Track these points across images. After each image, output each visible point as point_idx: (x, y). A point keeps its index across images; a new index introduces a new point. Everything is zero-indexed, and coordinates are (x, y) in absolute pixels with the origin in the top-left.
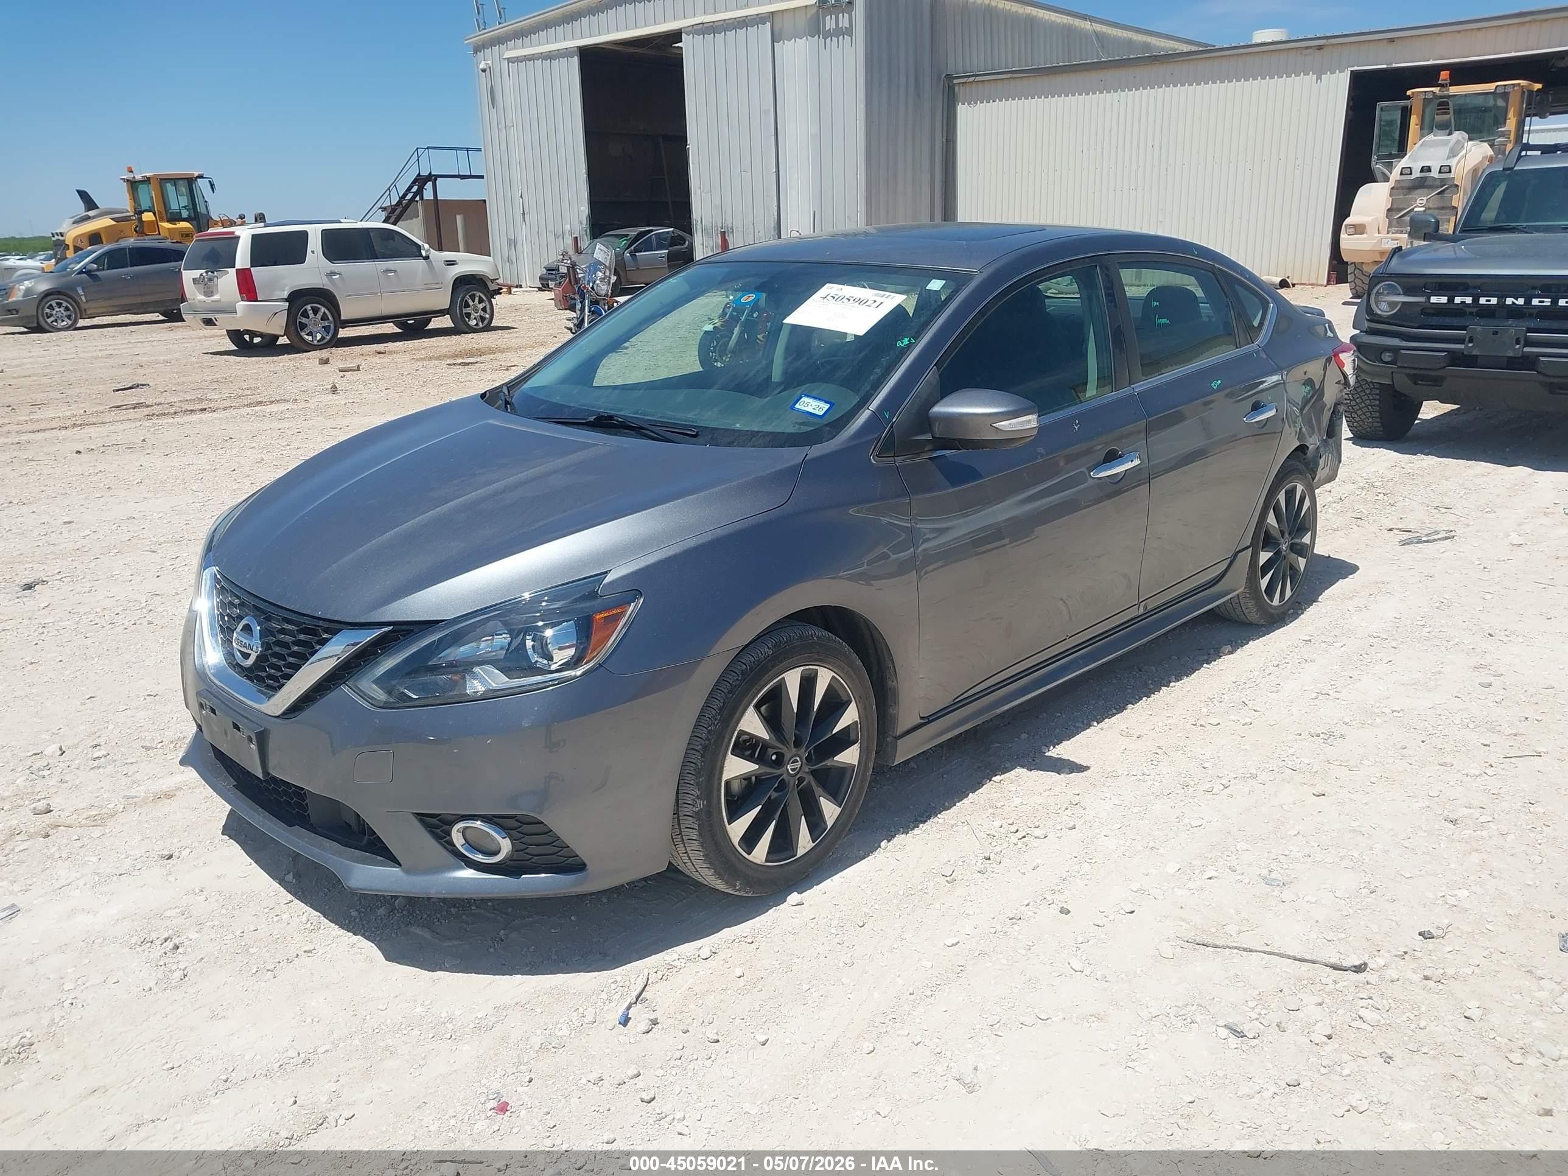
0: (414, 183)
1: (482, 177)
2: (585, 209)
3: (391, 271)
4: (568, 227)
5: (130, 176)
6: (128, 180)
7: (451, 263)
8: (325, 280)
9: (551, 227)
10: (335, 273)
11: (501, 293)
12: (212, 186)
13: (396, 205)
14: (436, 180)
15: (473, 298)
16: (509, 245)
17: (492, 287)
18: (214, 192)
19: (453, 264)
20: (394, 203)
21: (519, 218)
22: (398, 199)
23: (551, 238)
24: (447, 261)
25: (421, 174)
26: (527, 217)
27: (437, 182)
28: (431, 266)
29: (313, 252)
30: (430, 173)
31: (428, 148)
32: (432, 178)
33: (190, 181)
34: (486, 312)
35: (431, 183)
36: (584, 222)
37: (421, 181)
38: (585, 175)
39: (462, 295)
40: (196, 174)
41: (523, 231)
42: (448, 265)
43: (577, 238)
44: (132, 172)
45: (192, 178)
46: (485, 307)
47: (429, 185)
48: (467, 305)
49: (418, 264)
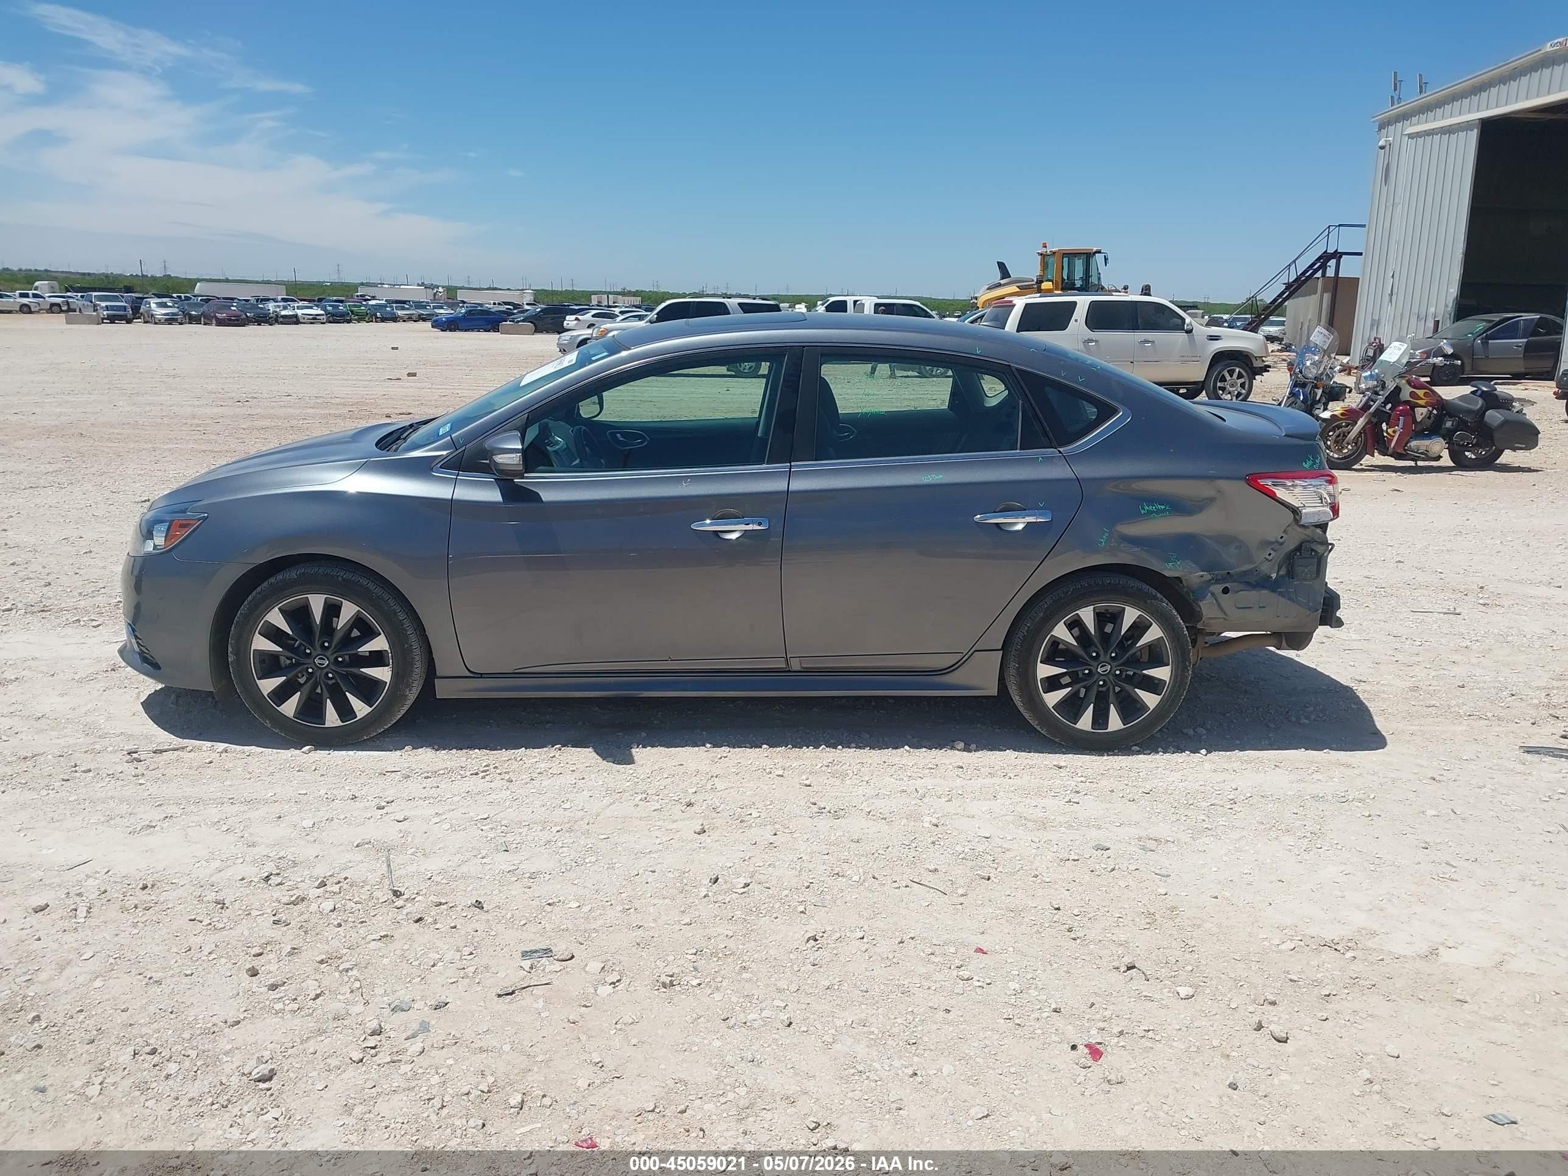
0: (1318, 259)
1: (1361, 254)
2: (1454, 291)
3: (1148, 342)
4: (1432, 310)
5: (1044, 250)
6: (1041, 254)
7: (1214, 338)
8: (1081, 346)
9: (1415, 310)
10: (1091, 341)
11: (1268, 371)
12: (1106, 259)
13: (1294, 281)
14: (1341, 257)
15: (1231, 373)
16: (1372, 326)
17: (1257, 364)
18: (1106, 265)
19: (1217, 340)
20: (1291, 280)
21: (1387, 298)
22: (1296, 277)
23: (1414, 320)
24: (1211, 336)
25: (1328, 252)
26: (1394, 297)
27: (1342, 259)
28: (1192, 341)
29: (1076, 321)
30: (1337, 250)
31: (1340, 225)
32: (1337, 255)
33: (1088, 256)
34: (1244, 389)
35: (1335, 260)
36: (1450, 305)
37: (1325, 258)
38: (1461, 256)
39: (1219, 369)
40: (1095, 249)
41: (1388, 311)
42: (1211, 339)
43: (1438, 321)
44: (1046, 247)
45: (1090, 253)
46: (1244, 382)
47: (1332, 263)
48: (1223, 379)
49: (1181, 336)
